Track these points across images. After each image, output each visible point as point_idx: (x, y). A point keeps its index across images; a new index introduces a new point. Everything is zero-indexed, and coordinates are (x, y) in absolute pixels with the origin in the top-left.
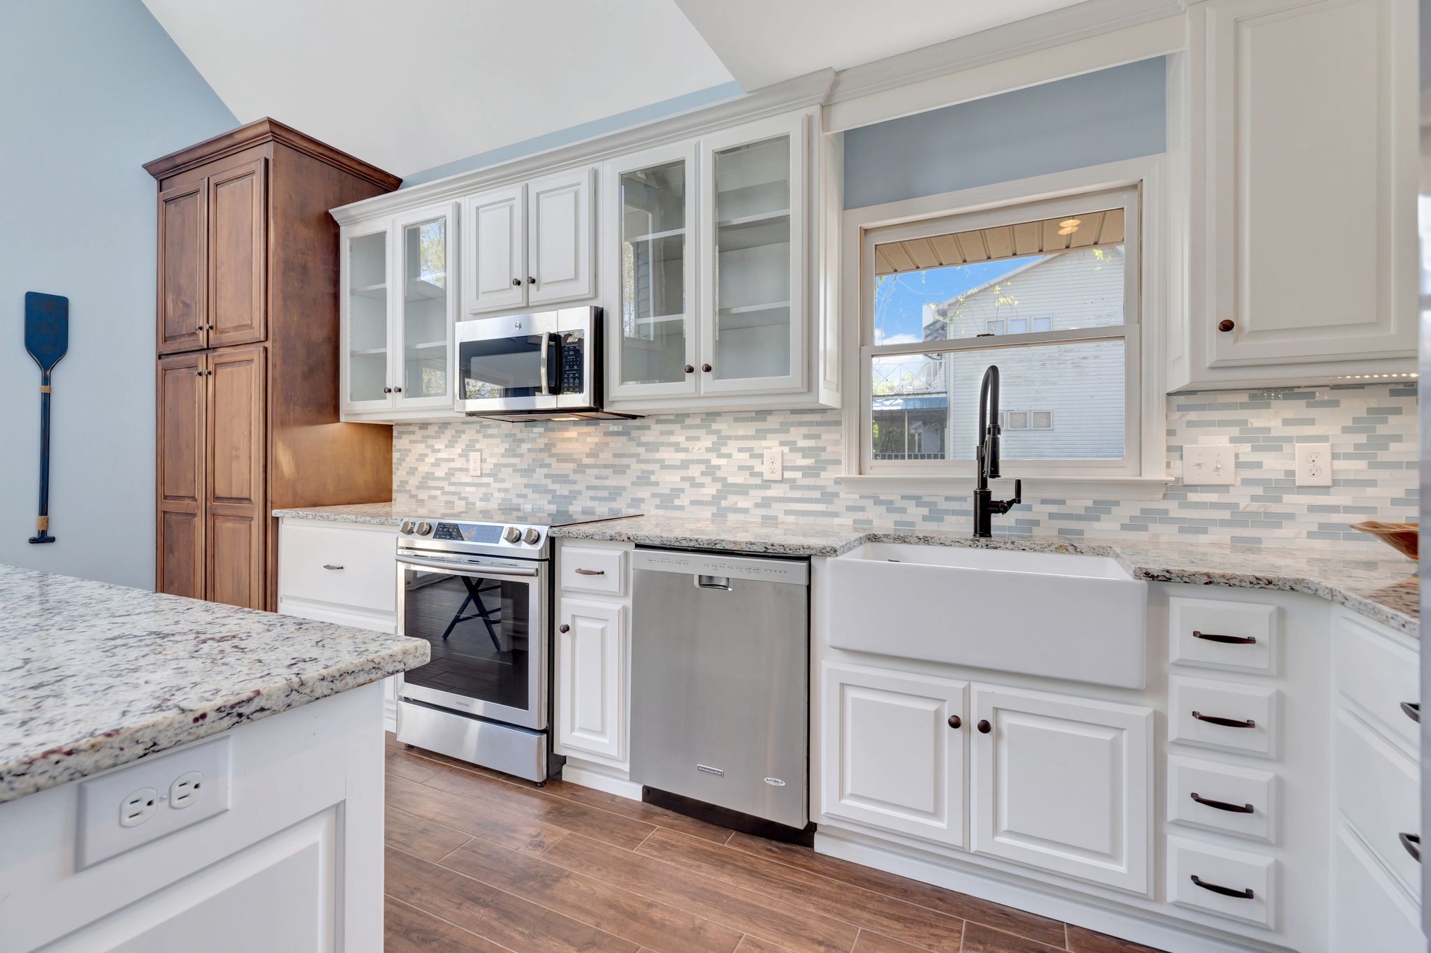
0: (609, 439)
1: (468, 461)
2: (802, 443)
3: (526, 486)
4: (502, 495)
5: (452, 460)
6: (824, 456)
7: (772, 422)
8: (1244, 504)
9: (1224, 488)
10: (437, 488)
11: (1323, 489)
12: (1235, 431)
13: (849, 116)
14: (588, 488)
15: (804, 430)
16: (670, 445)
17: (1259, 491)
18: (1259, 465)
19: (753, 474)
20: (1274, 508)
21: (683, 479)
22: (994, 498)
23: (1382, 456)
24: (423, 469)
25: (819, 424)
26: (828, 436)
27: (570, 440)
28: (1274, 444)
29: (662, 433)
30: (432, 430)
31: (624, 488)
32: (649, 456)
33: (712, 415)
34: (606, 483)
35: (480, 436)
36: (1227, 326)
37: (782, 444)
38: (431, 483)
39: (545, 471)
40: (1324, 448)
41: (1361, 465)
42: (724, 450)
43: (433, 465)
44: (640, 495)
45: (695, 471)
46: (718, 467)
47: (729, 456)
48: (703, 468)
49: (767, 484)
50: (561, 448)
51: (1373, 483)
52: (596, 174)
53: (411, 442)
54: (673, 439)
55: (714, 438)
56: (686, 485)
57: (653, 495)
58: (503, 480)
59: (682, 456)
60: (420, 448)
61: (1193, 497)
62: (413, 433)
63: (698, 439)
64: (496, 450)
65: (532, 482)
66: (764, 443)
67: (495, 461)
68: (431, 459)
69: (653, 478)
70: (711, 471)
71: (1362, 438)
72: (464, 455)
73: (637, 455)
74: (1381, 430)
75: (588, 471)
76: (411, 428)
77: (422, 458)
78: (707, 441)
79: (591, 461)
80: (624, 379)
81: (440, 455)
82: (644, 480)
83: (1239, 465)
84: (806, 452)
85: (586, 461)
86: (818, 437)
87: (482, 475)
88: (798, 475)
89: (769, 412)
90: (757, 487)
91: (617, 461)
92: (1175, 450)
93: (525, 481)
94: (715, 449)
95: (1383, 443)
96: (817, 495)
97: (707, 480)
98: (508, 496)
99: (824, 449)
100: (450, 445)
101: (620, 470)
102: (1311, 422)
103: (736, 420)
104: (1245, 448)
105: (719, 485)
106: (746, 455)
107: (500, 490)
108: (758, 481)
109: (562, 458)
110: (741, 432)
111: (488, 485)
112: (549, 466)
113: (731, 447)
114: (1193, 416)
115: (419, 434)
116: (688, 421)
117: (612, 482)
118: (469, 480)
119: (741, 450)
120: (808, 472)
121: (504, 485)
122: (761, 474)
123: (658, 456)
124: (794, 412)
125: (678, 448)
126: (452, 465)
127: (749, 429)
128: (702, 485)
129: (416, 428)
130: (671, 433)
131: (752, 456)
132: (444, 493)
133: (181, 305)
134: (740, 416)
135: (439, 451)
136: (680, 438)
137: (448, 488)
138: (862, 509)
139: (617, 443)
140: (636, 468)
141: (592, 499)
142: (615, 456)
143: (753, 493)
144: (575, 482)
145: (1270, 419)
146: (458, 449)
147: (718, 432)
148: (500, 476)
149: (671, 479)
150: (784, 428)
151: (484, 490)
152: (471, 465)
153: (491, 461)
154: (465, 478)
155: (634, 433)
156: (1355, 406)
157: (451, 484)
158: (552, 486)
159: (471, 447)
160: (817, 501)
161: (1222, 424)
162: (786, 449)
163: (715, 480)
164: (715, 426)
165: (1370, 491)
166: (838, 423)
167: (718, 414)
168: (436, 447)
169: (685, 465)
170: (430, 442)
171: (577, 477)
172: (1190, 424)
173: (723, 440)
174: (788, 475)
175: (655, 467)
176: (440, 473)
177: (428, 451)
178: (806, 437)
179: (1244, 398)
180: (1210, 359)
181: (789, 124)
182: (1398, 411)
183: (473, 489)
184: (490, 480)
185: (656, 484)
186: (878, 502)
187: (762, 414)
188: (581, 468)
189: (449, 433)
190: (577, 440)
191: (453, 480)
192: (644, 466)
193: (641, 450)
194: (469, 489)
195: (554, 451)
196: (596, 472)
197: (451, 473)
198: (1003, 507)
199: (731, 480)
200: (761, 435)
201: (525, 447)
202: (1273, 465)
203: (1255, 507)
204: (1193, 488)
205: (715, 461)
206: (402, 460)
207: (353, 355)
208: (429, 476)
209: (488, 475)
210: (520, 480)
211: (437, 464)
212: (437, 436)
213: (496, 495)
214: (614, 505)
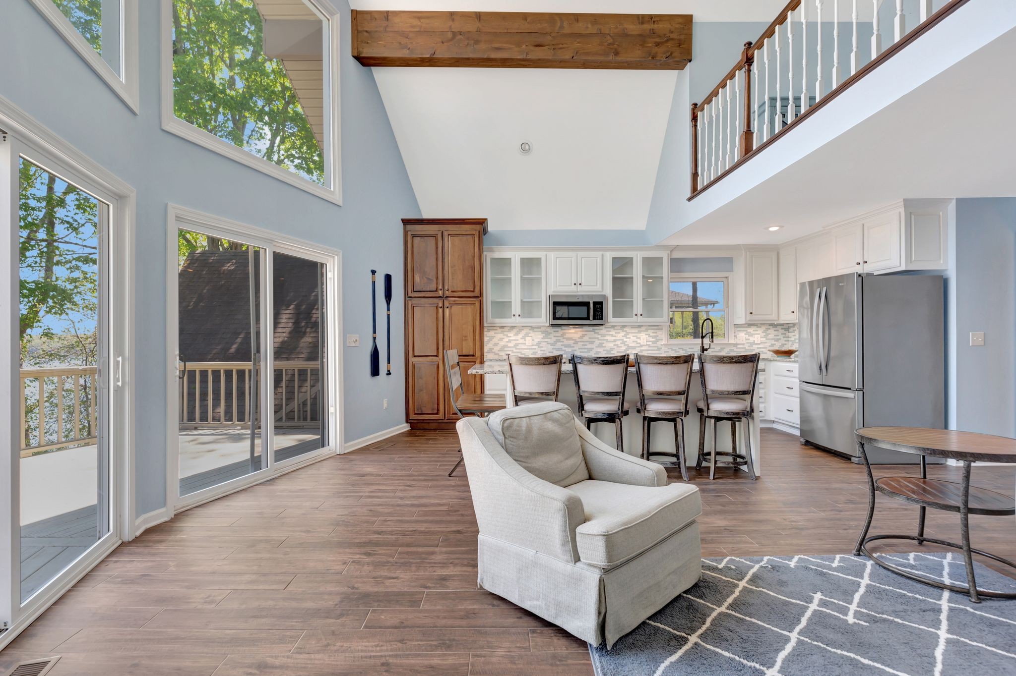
0: (586, 333)
1: (525, 340)
2: (651, 334)
3: (553, 349)
4: (542, 352)
5: (518, 340)
6: (658, 338)
7: (643, 329)
8: (747, 348)
9: (743, 344)
10: (510, 351)
11: (759, 344)
12: (745, 332)
13: (676, 255)
14: (579, 349)
15: (652, 331)
16: (609, 335)
17: (749, 345)
18: (749, 339)
19: (637, 343)
20: (752, 348)
21: (614, 345)
22: (705, 348)
23: (768, 338)
24: (502, 343)
25: (656, 329)
26: (659, 333)
27: (572, 333)
28: (751, 335)
29: (607, 331)
30: (506, 329)
31: (593, 349)
32: (602, 338)
33: (624, 326)
34: (586, 347)
35: (531, 331)
36: (751, 313)
37: (646, 335)
38: (506, 349)
39: (562, 343)
40: (759, 336)
41: (765, 339)
42: (628, 336)
43: (507, 342)
44: (599, 350)
45: (618, 343)
46: (626, 341)
47: (630, 338)
48: (621, 342)
49: (642, 346)
50: (567, 336)
51: (766, 343)
52: (603, 255)
53: (495, 333)
54: (611, 333)
55: (625, 333)
56: (615, 347)
57: (604, 350)
58: (542, 347)
59: (614, 338)
60: (501, 336)
61: (738, 346)
62: (497, 330)
63: (619, 333)
64: (539, 337)
65: (555, 347)
66: (641, 334)
67: (539, 340)
68: (506, 339)
69: (604, 345)
70: (624, 343)
71: (765, 334)
72: (524, 338)
73: (598, 338)
74: (768, 332)
75: (579, 343)
76: (495, 328)
77: (501, 339)
78: (622, 334)
79: (580, 340)
80: (614, 316)
81: (511, 338)
82: (600, 345)
83: (746, 339)
84: (653, 337)
85: (578, 340)
86: (656, 333)
87: (532, 345)
88: (651, 343)
89: (642, 326)
90: (639, 347)
91: (590, 340)
92: (735, 336)
93: (552, 347)
94: (625, 336)
95: (767, 335)
96: (656, 348)
97: (622, 345)
98: (545, 352)
99: (658, 336)
100: (516, 334)
101: (592, 343)
102: (757, 331)
103: (632, 328)
104: (747, 336)
105: (626, 347)
106: (635, 338)
107: (541, 351)
108: (639, 345)
109: (568, 339)
110: (633, 331)
111: (535, 349)
112: (563, 342)
113: (630, 335)
114: (738, 329)
115: (499, 330)
116: (616, 328)
117: (589, 346)
118: (526, 347)
119: (633, 336)
120: (653, 342)
121: (542, 349)
122: (640, 343)
123: (606, 338)
124: (649, 326)
125: (612, 336)
126: (517, 342)
127: (636, 330)
128: (621, 347)
129: (498, 328)
130: (610, 331)
131: (637, 338)
132: (513, 352)
133: (425, 279)
134: (633, 327)
135: (510, 337)
136: (613, 333)
137: (515, 350)
138: (668, 352)
139: (592, 334)
140: (597, 342)
141: (581, 352)
142: (590, 338)
143: (637, 348)
144: (573, 347)
145: (751, 330)
146: (520, 336)
147: (626, 331)
148: (540, 345)
149: (611, 345)
150: (647, 330)
151: (534, 351)
152: (527, 342)
153: (537, 340)
154: (523, 347)
155: (596, 331)
156: (764, 328)
157: (516, 349)
158: (564, 349)
159: (527, 335)
160: (656, 350)
161: (744, 331)
162: (647, 336)
163: (625, 345)
164: (625, 329)
165: (766, 344)
166: (662, 329)
167: (626, 326)
168: (509, 335)
169: (615, 341)
170: (506, 333)
171: (574, 345)
172: (738, 331)
173: (628, 333)
174: (648, 343)
175: (605, 341)
176: (510, 345)
177: (505, 337)
178: (653, 333)
179: (747, 326)
180: (748, 319)
181: (664, 255)
182: (770, 329)
183: (528, 350)
184: (537, 347)
185: (605, 347)
186: (672, 350)
187: (640, 327)
188: (576, 343)
189: (515, 331)
190: (574, 333)
191: (518, 347)
192: (600, 341)
193: (599, 336)
194: (525, 350)
195: (565, 337)
196: (582, 343)
197: (517, 345)
198: (706, 350)
199: (630, 345)
200: (640, 332)
201: (552, 336)
202: (752, 339)
203: (749, 348)
204: (739, 344)
205: (625, 340)
206: (489, 341)
207: (492, 302)
208: (506, 346)
209: (535, 345)
210: (550, 347)
211: (510, 341)
212: (509, 331)
213: (539, 352)
214: (590, 354)
